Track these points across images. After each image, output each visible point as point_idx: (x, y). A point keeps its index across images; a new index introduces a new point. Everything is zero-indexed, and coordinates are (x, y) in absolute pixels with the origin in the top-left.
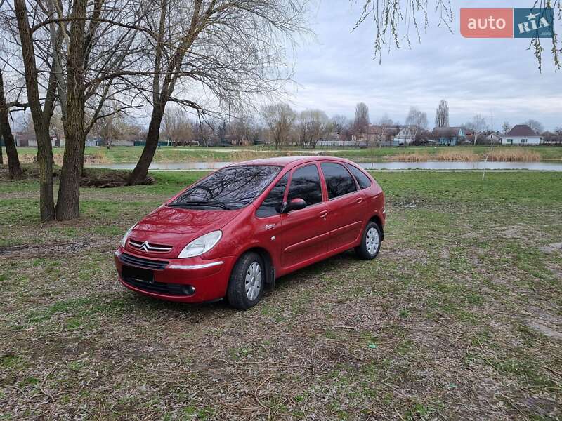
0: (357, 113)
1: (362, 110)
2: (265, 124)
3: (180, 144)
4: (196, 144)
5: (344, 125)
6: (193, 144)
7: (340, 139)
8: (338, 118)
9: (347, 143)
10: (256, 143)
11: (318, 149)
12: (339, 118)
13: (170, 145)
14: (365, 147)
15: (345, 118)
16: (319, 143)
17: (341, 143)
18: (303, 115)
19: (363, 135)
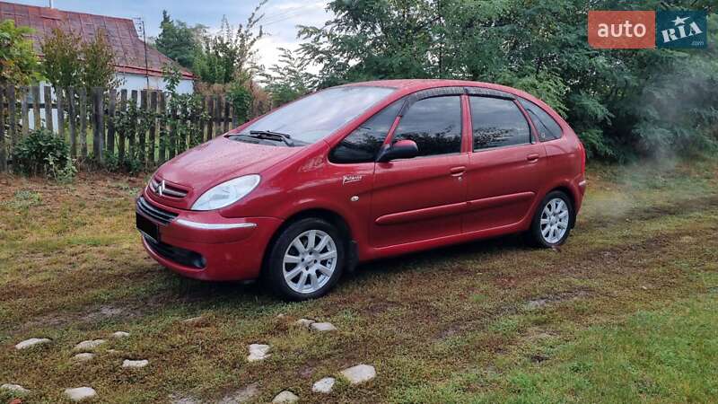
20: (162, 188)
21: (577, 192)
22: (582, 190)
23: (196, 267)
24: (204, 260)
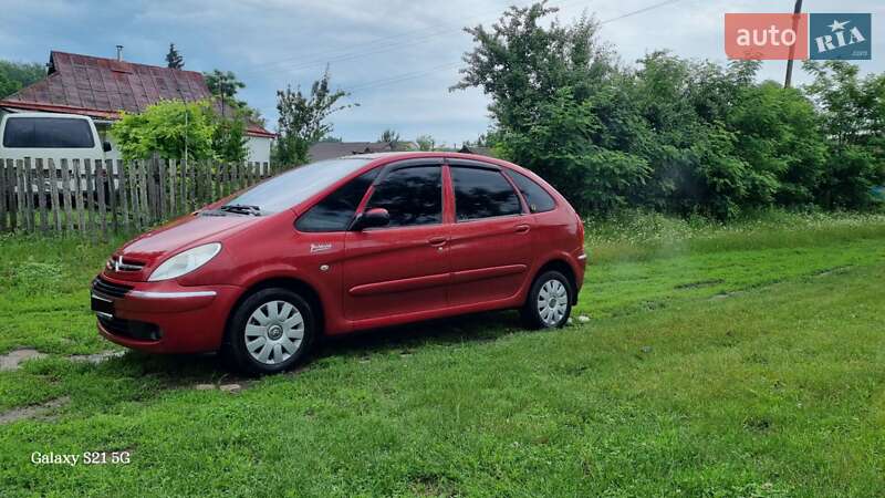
20: (119, 264)
21: (576, 266)
22: (582, 264)
23: (153, 341)
24: (161, 333)
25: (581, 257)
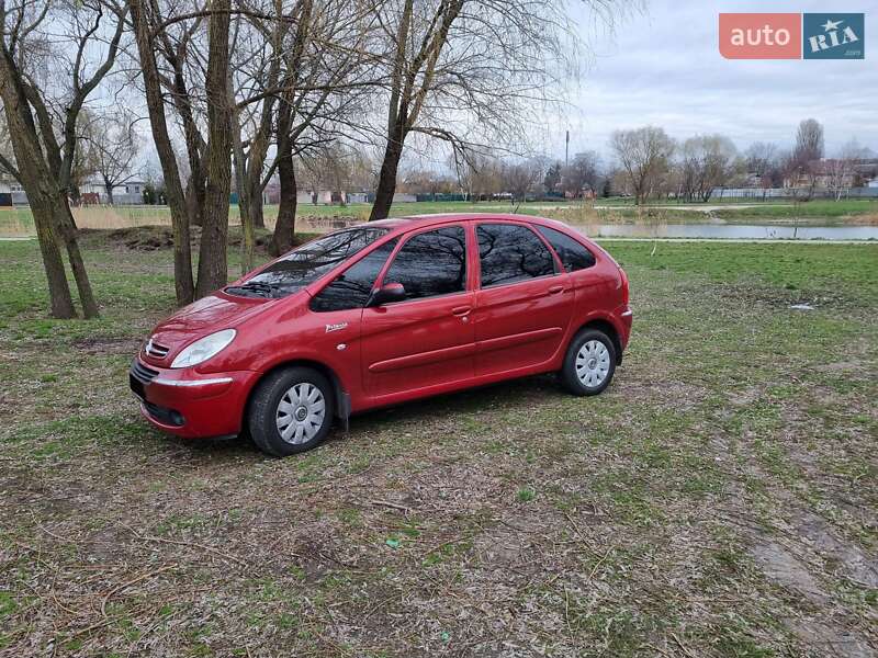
0: (801, 137)
1: (812, 133)
2: (619, 162)
3: (483, 198)
4: (509, 197)
5: (770, 161)
6: (503, 198)
7: (760, 186)
8: (761, 148)
9: (772, 192)
10: (606, 195)
11: (714, 204)
12: (763, 147)
13: (468, 200)
14: (806, 200)
15: (774, 148)
16: (717, 192)
17: (759, 192)
18: (690, 145)
19: (806, 178)
25: (624, 314)
